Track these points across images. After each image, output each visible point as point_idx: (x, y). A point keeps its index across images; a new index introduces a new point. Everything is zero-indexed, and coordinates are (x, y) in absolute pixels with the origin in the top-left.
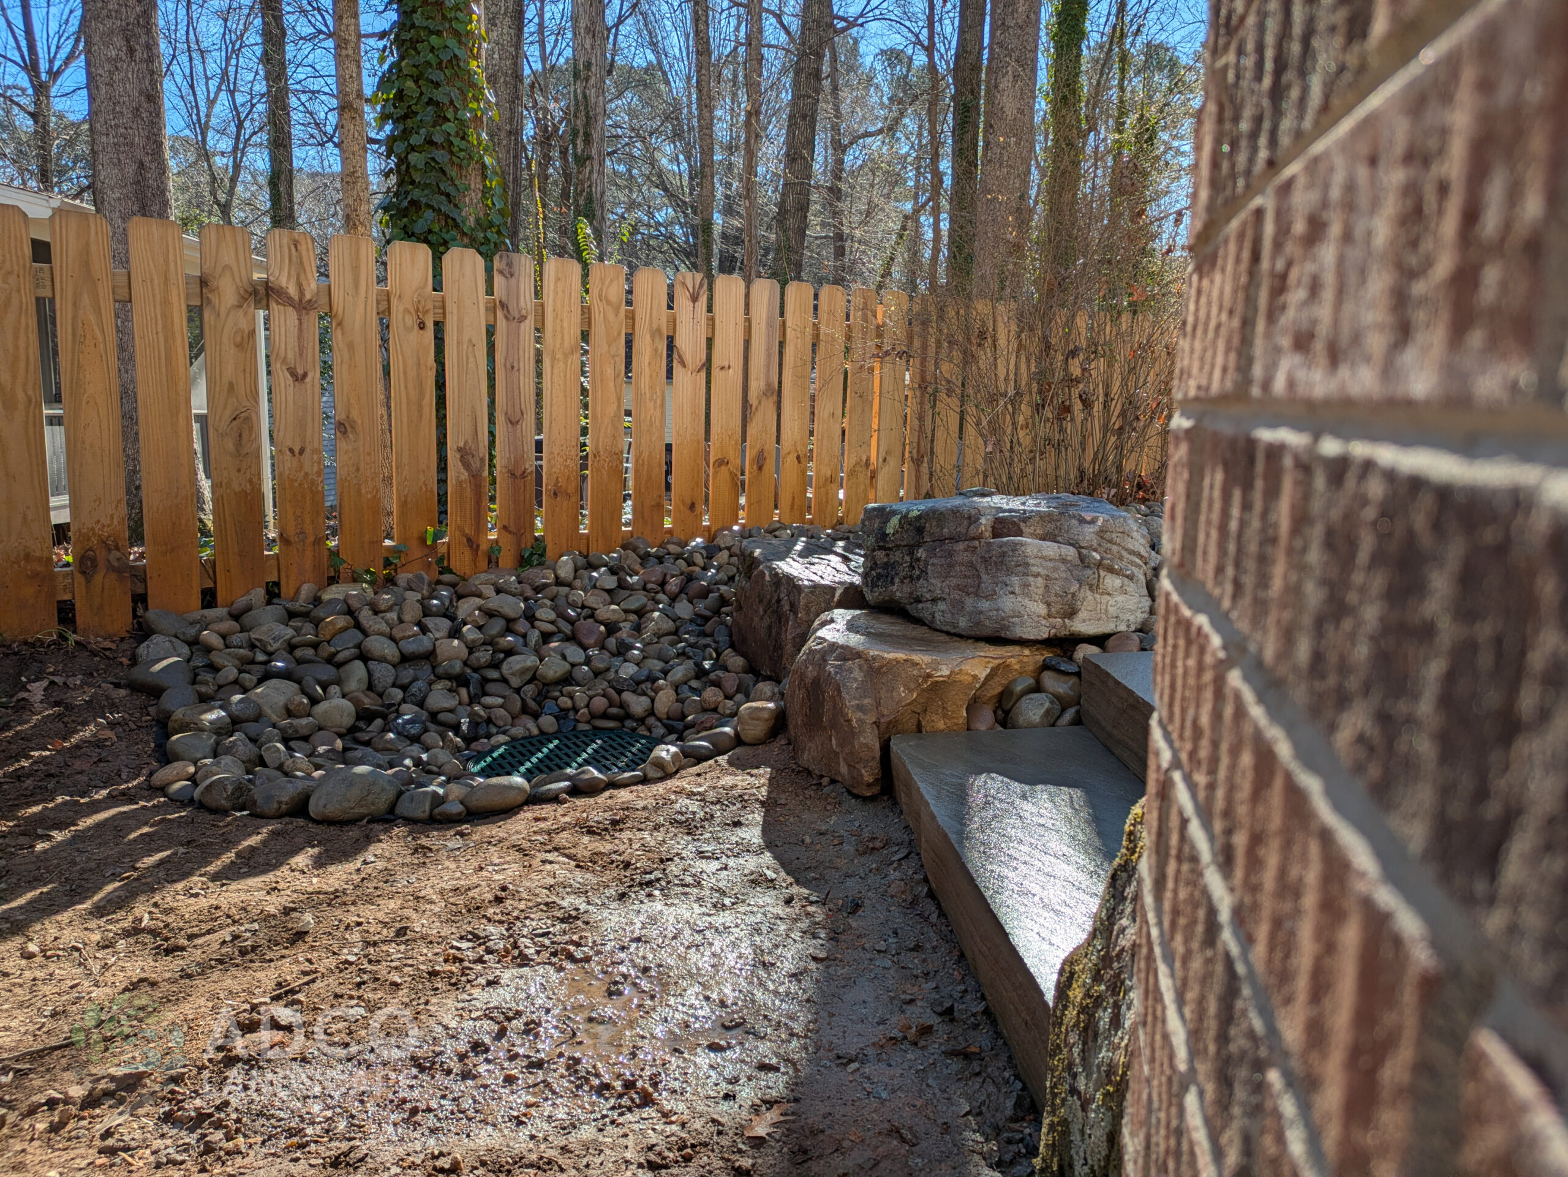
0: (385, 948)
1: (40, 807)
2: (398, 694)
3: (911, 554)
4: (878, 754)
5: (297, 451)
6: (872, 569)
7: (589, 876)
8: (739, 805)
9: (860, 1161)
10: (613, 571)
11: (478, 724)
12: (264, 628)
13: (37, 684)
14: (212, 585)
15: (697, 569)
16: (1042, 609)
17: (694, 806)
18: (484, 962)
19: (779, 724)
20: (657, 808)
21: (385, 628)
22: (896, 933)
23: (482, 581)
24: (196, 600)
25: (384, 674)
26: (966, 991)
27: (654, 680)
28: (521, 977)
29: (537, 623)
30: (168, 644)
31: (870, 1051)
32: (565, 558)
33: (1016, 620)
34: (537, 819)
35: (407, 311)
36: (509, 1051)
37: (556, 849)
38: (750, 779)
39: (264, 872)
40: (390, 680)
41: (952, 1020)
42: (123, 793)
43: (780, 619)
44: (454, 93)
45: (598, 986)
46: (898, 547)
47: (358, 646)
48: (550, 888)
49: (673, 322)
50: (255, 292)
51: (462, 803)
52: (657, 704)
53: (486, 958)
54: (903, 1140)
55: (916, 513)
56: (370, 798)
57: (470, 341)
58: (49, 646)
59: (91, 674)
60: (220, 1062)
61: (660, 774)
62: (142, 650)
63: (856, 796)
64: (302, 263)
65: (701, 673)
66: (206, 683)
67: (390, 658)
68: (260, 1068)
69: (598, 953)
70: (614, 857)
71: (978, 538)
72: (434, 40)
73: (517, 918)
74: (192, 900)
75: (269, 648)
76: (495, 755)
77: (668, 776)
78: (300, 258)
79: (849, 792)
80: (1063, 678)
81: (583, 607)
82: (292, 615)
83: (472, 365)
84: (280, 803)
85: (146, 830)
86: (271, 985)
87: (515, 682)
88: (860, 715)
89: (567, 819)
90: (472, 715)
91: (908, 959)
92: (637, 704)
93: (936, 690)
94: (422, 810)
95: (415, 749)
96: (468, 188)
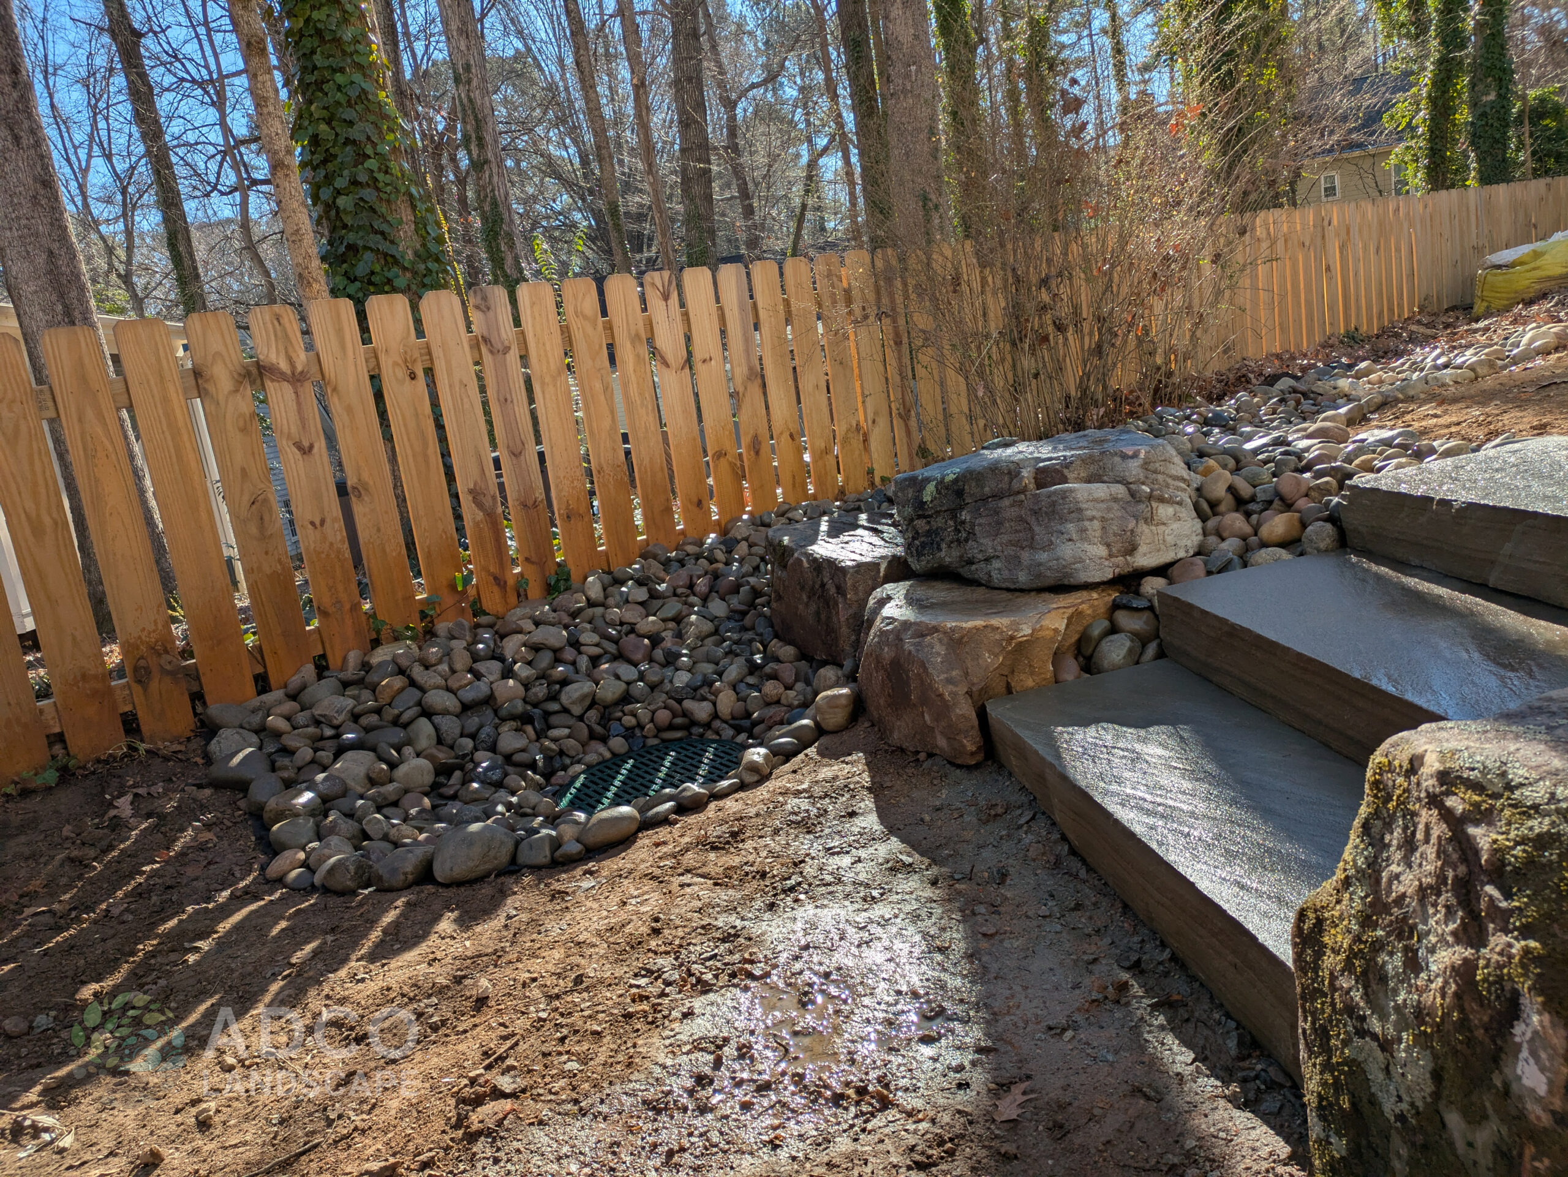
0: (569, 999)
1: (175, 921)
2: (468, 743)
3: (954, 517)
4: (976, 723)
5: (318, 523)
6: (914, 538)
7: (731, 892)
8: (847, 796)
9: (1117, 1126)
10: (640, 583)
11: (551, 758)
12: (326, 703)
13: (122, 800)
14: (262, 670)
15: (720, 566)
16: (1102, 551)
17: (804, 804)
18: (667, 995)
19: (858, 707)
20: (769, 813)
21: (440, 681)
22: (1052, 896)
23: (519, 615)
24: (250, 687)
25: (450, 726)
26: (1143, 941)
27: (711, 684)
28: (712, 1004)
29: (583, 648)
30: (237, 737)
31: (1077, 1017)
32: (591, 579)
33: (1078, 566)
34: (657, 845)
35: (396, 364)
36: (733, 1078)
37: (688, 871)
38: (848, 768)
39: (415, 944)
40: (458, 731)
41: (1142, 972)
42: (246, 891)
43: (828, 603)
44: (370, 129)
45: (790, 999)
46: (938, 512)
47: (419, 703)
48: (700, 911)
49: (650, 325)
50: (248, 374)
51: (578, 841)
52: (720, 707)
53: (667, 990)
54: (1148, 1098)
55: (952, 477)
56: (492, 853)
57: (461, 382)
58: (122, 759)
59: (170, 780)
60: (462, 1140)
61: (756, 778)
62: (213, 746)
63: (959, 767)
64: (287, 336)
65: (753, 668)
66: (286, 768)
67: (451, 709)
68: (502, 1138)
69: (775, 966)
70: (747, 868)
71: (1023, 491)
72: (339, 78)
73: (681, 946)
74: (361, 986)
75: (336, 722)
76: (578, 784)
77: (764, 778)
78: (285, 331)
79: (950, 763)
80: (1136, 615)
81: (622, 624)
82: (346, 684)
83: (467, 406)
84: (405, 874)
85: (283, 924)
86: (478, 1056)
87: (577, 710)
88: (951, 687)
89: (687, 839)
90: (543, 750)
91: (1073, 918)
92: (701, 710)
93: (1020, 650)
94: (543, 856)
95: (502, 793)
96: (401, 222)
